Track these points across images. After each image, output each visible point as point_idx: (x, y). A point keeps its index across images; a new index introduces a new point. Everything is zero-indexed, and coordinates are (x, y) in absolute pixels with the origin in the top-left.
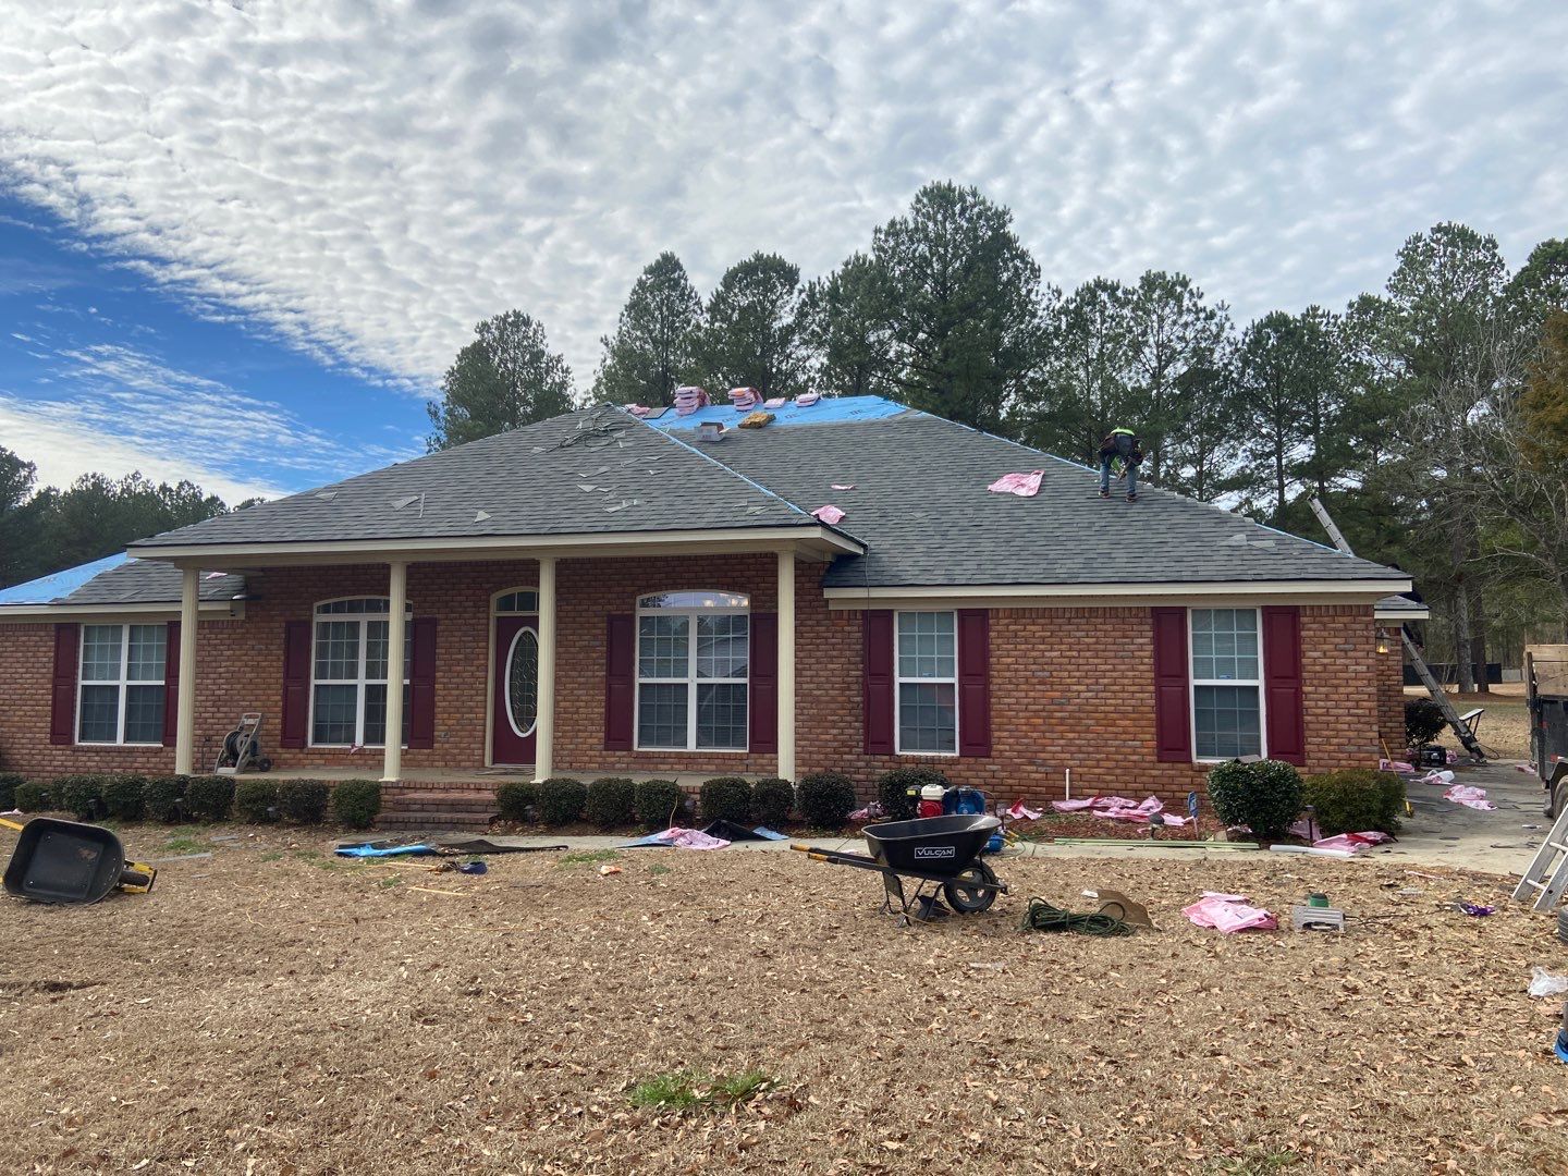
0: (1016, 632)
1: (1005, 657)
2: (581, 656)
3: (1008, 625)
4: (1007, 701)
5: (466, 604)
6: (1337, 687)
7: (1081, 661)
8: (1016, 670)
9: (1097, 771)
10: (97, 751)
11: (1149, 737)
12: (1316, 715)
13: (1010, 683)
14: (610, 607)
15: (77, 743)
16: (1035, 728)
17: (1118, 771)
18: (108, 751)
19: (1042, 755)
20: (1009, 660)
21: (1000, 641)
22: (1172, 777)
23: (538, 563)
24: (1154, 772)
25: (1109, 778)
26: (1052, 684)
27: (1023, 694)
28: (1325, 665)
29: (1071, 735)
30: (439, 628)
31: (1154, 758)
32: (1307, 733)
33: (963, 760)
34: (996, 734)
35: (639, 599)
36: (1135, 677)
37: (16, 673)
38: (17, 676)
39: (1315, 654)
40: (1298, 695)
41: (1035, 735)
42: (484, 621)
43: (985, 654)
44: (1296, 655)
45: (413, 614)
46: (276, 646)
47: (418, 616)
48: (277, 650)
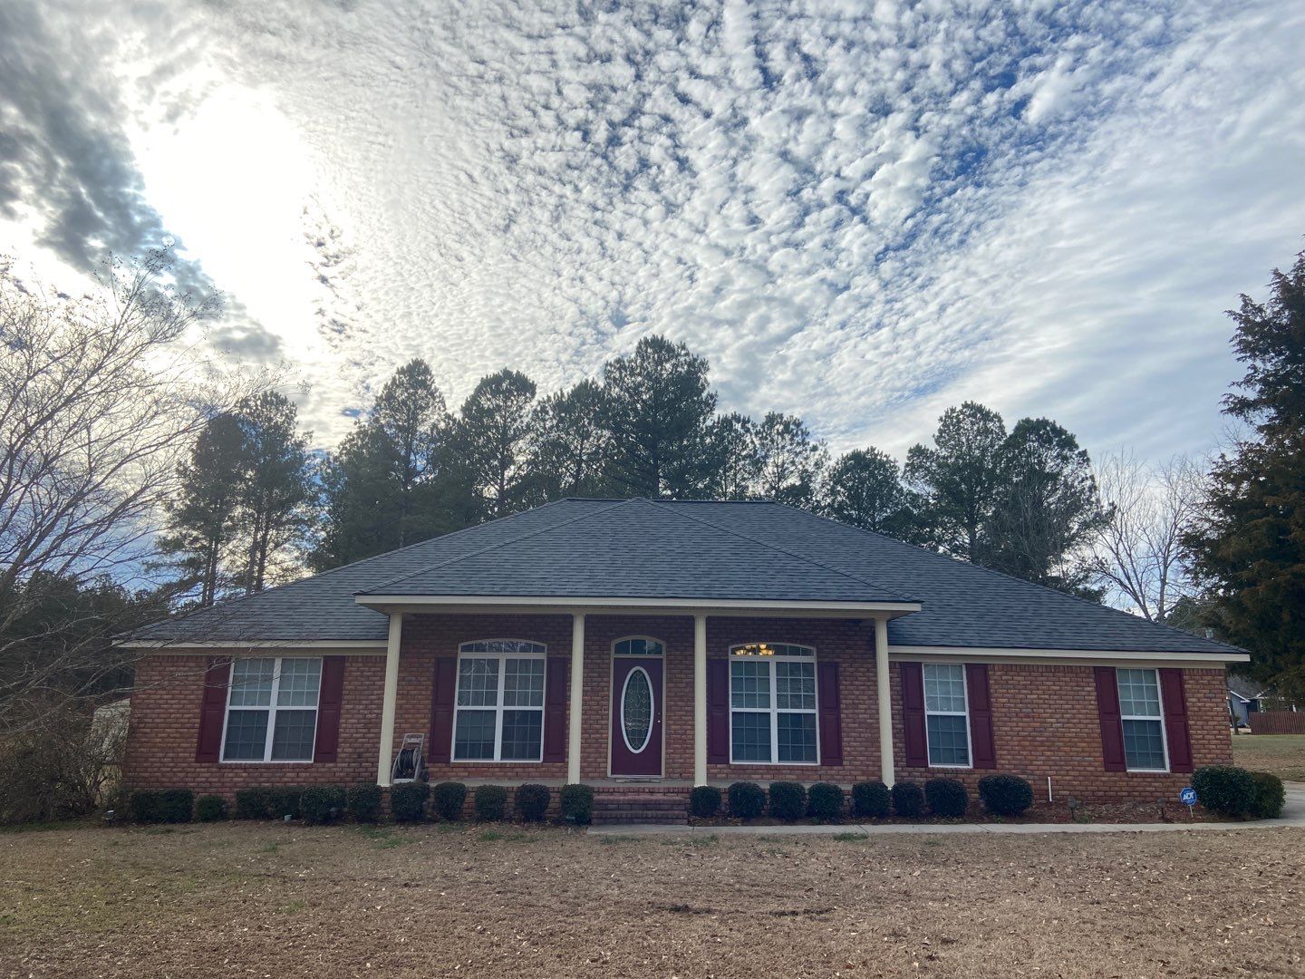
0: (1007, 680)
1: (1001, 699)
3: (1001, 676)
4: (1005, 730)
5: (593, 648)
6: (1207, 721)
7: (1051, 702)
8: (1009, 707)
9: (1068, 778)
10: (245, 768)
11: (1099, 754)
12: (1198, 739)
13: (1006, 716)
15: (221, 761)
16: (1024, 748)
17: (1081, 778)
18: (256, 767)
19: (1031, 767)
20: (1004, 700)
21: (996, 687)
22: (1115, 782)
24: (1104, 779)
25: (1075, 783)
26: (1033, 717)
27: (1015, 724)
28: (1199, 707)
29: (1049, 753)
31: (1103, 769)
32: (1193, 751)
33: (977, 771)
34: (999, 752)
35: (730, 647)
36: (1087, 714)
37: (161, 699)
38: (162, 702)
39: (1194, 700)
40: (1186, 728)
41: (1025, 753)
43: (988, 696)
44: (1183, 700)
45: (547, 654)
46: (425, 678)
47: (552, 656)
48: (426, 681)
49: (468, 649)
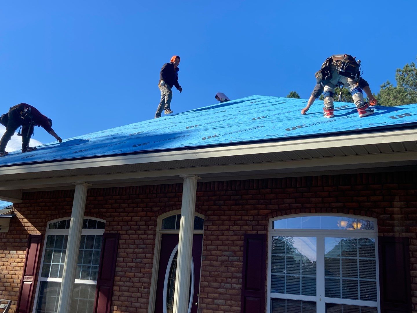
14: (247, 227)
30: (121, 241)
35: (271, 221)
42: (152, 236)
45: (105, 230)
46: (22, 251)
47: (108, 232)
48: (22, 254)
49: (54, 226)
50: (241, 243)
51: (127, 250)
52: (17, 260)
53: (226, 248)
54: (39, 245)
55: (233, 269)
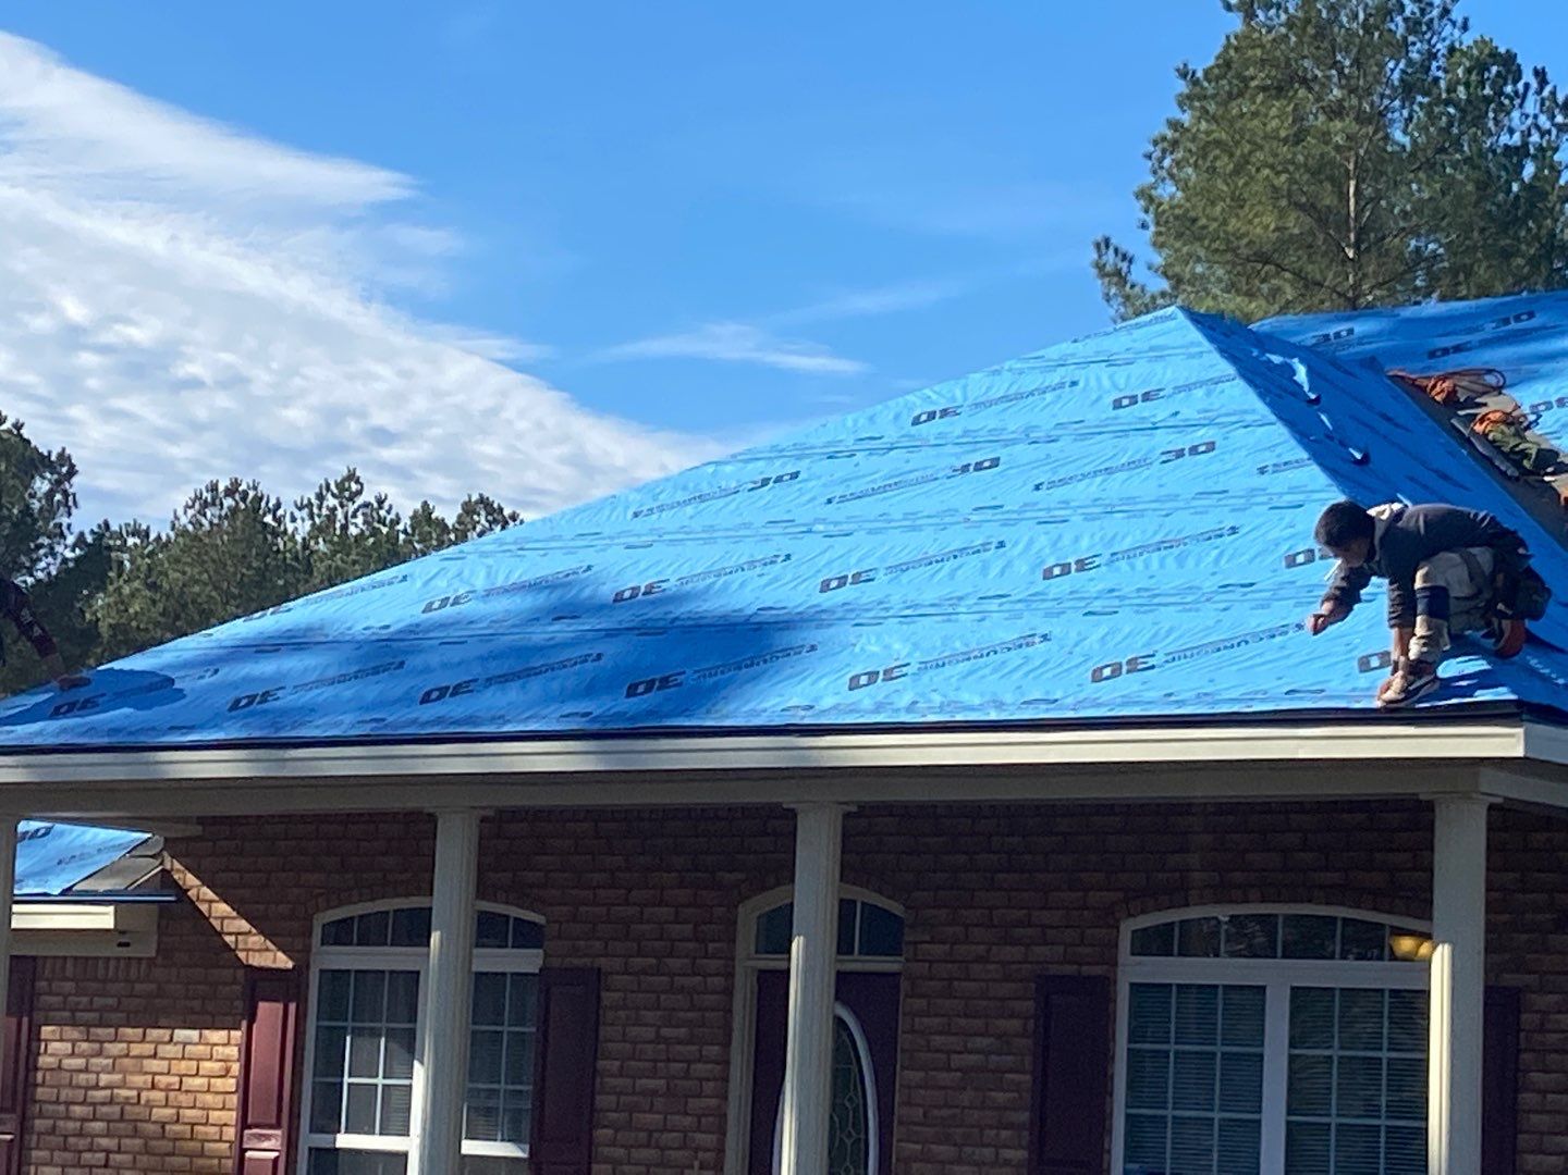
2: (966, 1097)
5: (676, 930)
14: (1041, 951)
23: (791, 815)
30: (608, 998)
35: (1127, 928)
42: (717, 981)
45: (546, 955)
46: (224, 1033)
47: (556, 963)
48: (224, 1044)
49: (339, 935)
50: (1028, 1006)
51: (634, 1031)
52: (206, 1066)
53: (978, 1023)
54: (292, 1007)
55: (1000, 1097)
